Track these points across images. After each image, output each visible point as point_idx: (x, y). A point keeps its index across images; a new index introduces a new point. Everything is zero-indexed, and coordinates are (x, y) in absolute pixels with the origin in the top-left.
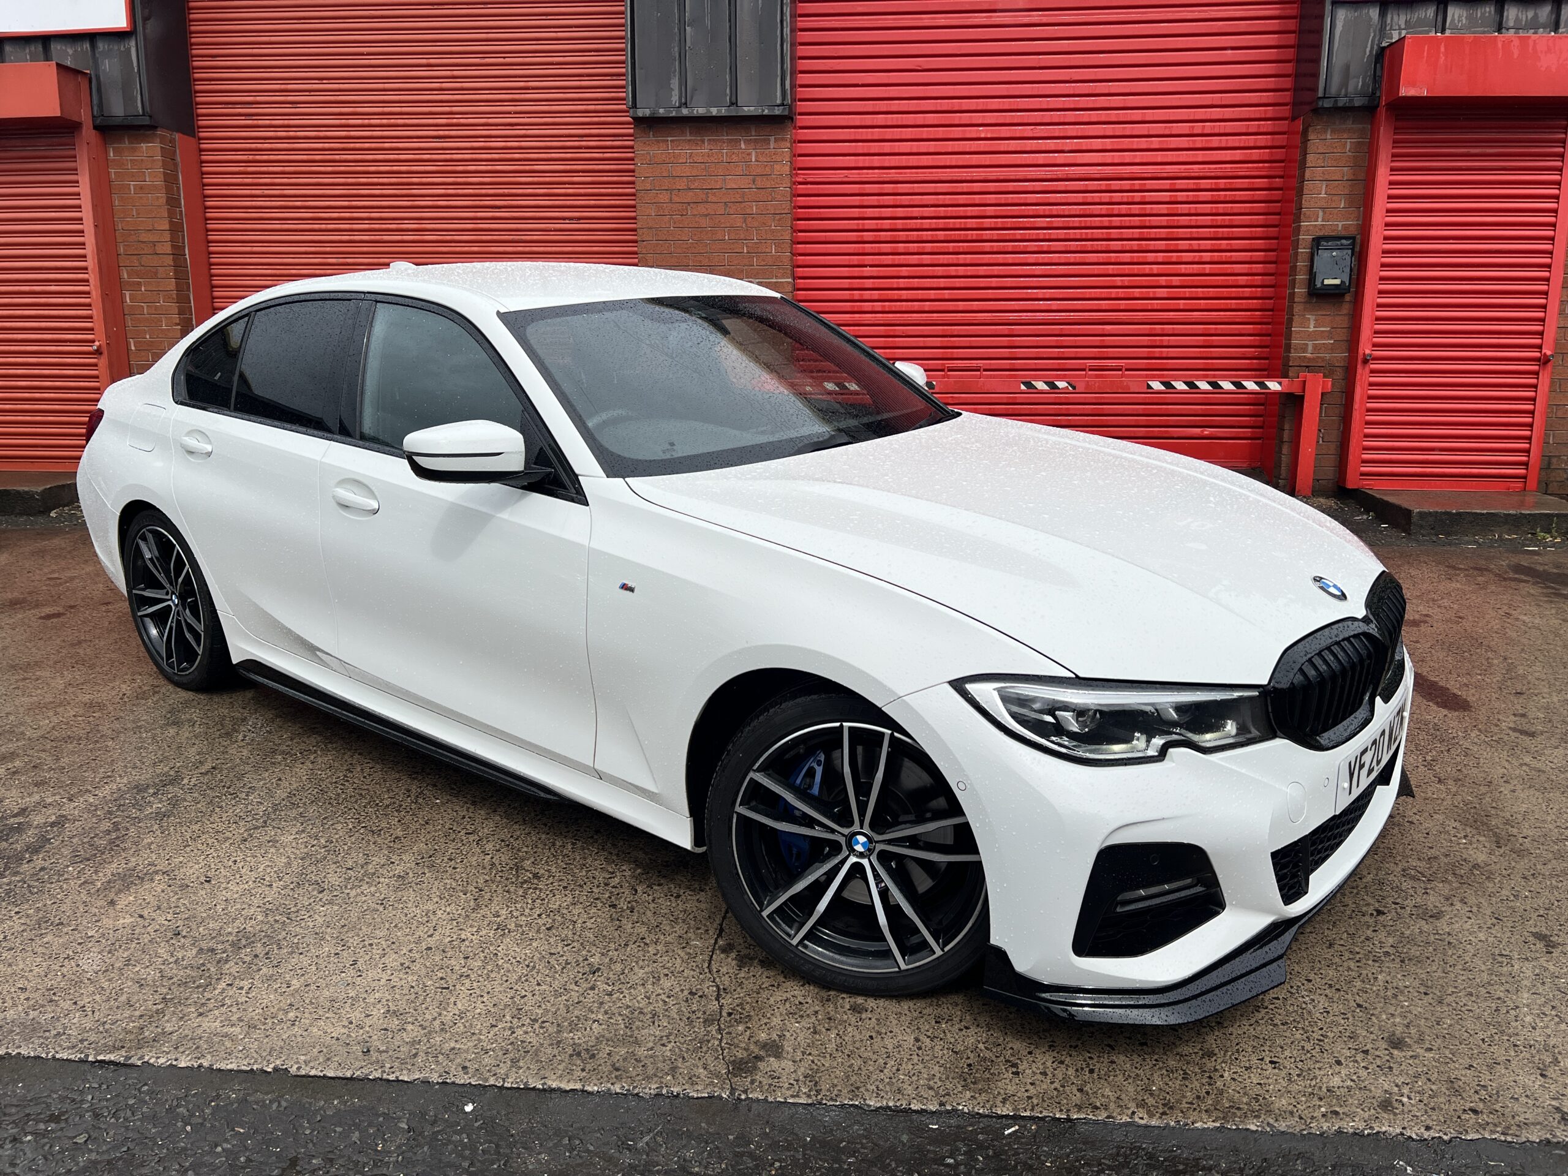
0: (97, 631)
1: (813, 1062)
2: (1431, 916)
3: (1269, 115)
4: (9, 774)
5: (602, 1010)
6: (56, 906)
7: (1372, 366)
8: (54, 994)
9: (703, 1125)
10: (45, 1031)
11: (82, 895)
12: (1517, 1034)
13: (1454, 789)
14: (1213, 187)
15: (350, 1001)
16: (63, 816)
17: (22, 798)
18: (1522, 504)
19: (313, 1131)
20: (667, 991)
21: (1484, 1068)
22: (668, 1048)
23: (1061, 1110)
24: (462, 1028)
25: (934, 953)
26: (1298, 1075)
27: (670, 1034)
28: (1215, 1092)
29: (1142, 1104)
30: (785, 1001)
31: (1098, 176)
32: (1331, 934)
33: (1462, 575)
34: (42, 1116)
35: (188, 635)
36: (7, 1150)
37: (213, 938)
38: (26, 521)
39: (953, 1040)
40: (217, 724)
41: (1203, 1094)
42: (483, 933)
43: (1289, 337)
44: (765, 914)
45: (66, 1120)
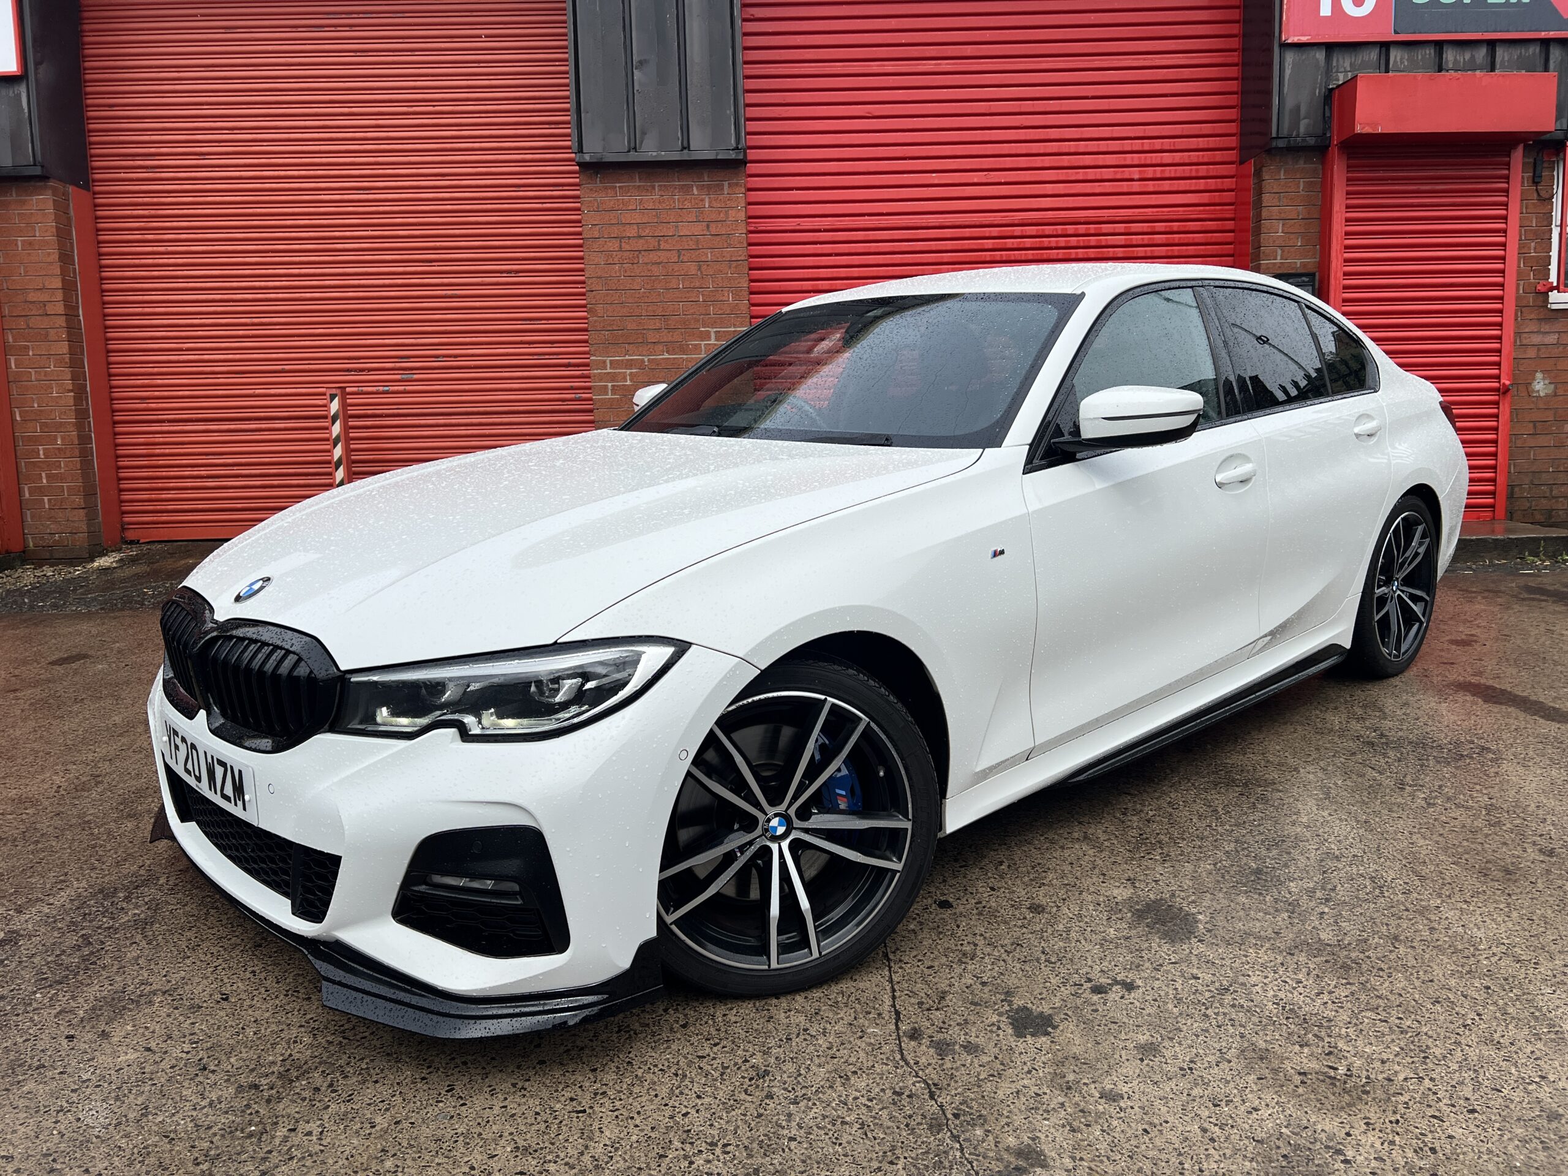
0: (9, 720)
1: (1090, 1168)
3: (1218, 160)
5: (794, 1123)
6: (30, 1044)
8: (52, 1163)
11: (62, 1028)
15: (461, 1138)
16: (13, 932)
20: (864, 1092)
22: (900, 1166)
24: (622, 1162)
27: (893, 1149)
31: (1055, 221)
37: (253, 1070)
39: (1247, 1127)
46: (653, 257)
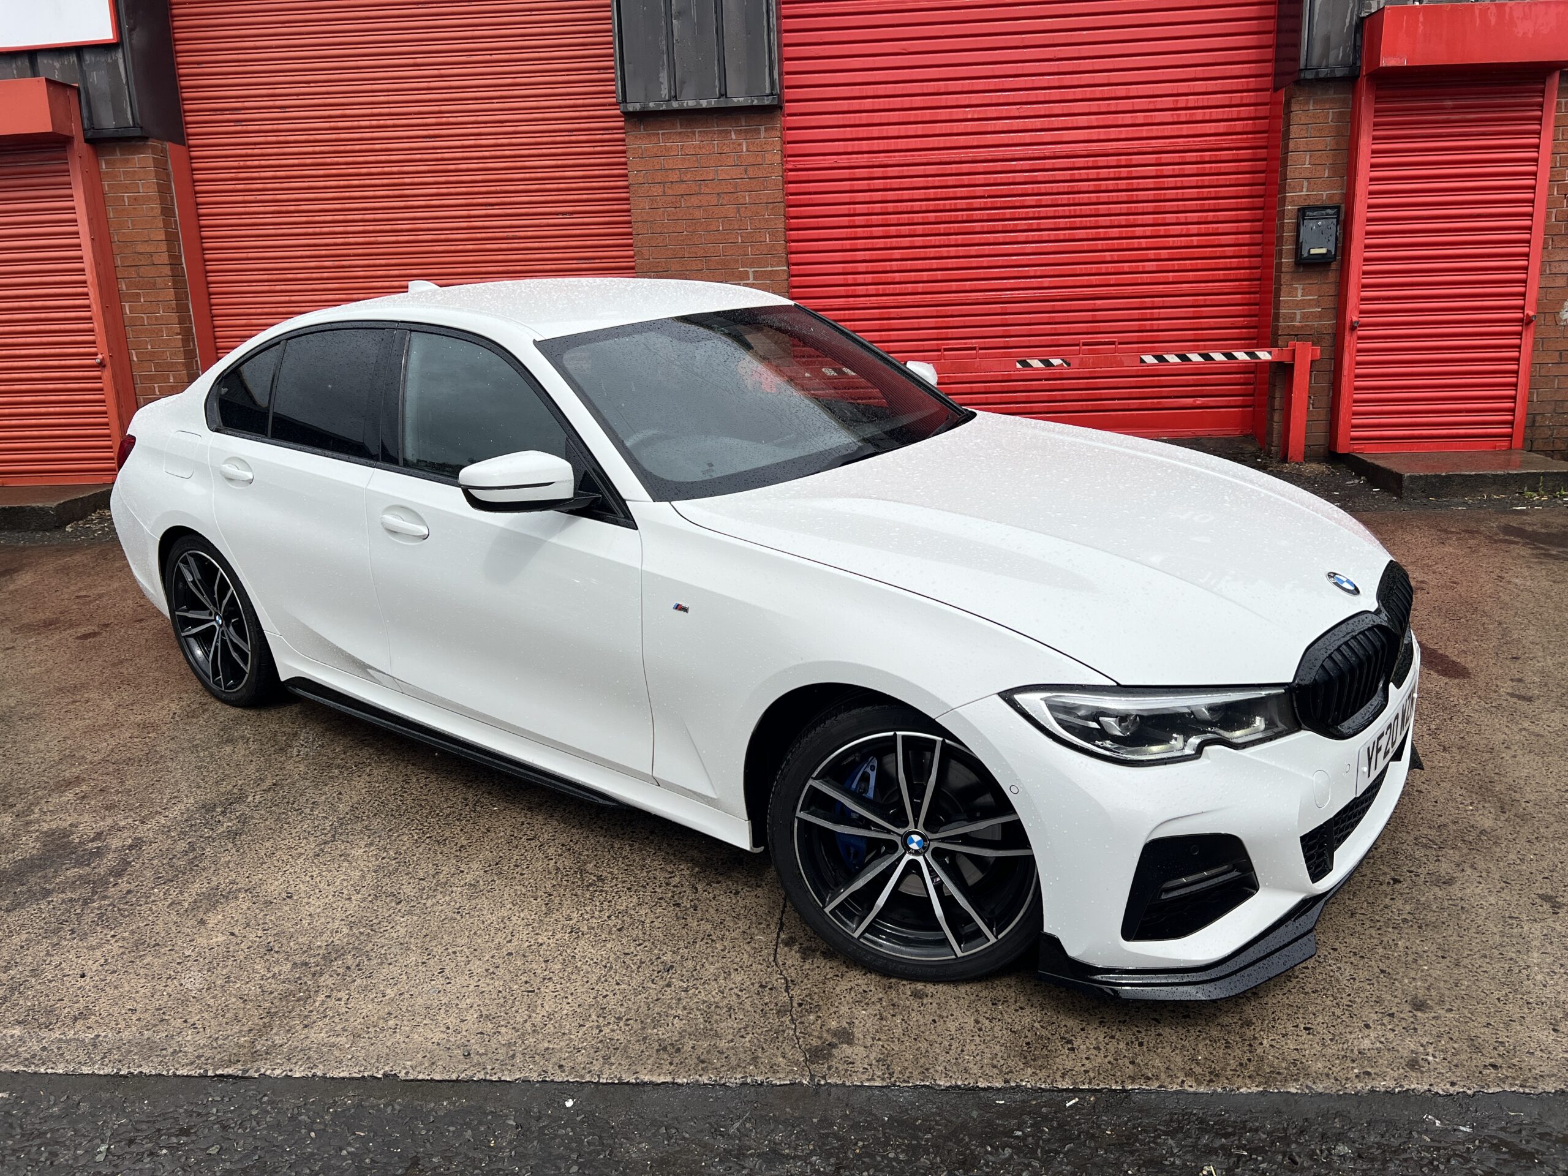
1: (883, 1046)
2: (1444, 883)
3: (1251, 87)
4: (78, 799)
5: (681, 1006)
6: (149, 927)
7: (1359, 333)
8: (164, 1013)
9: (788, 1110)
10: (162, 1050)
11: (172, 916)
12: (1530, 993)
13: (1458, 757)
14: (1199, 159)
15: (444, 1007)
16: (139, 839)
17: (96, 823)
18: (1508, 464)
19: (428, 1131)
20: (738, 985)
21: (1501, 1025)
22: (747, 1039)
23: (1117, 1082)
24: (552, 1028)
25: (989, 940)
26: (1331, 1040)
27: (747, 1026)
28: (1256, 1059)
29: (1190, 1073)
30: (851, 989)
31: (1085, 153)
32: (1353, 904)
33: (1454, 539)
34: (173, 1131)
35: (234, 655)
36: (147, 1163)
37: (305, 952)
38: (42, 536)
39: (1010, 1021)
40: (270, 740)
41: (1245, 1061)
42: (559, 936)
43: (1277, 307)
44: (827, 910)
45: (195, 1132)
46: (694, 200)
